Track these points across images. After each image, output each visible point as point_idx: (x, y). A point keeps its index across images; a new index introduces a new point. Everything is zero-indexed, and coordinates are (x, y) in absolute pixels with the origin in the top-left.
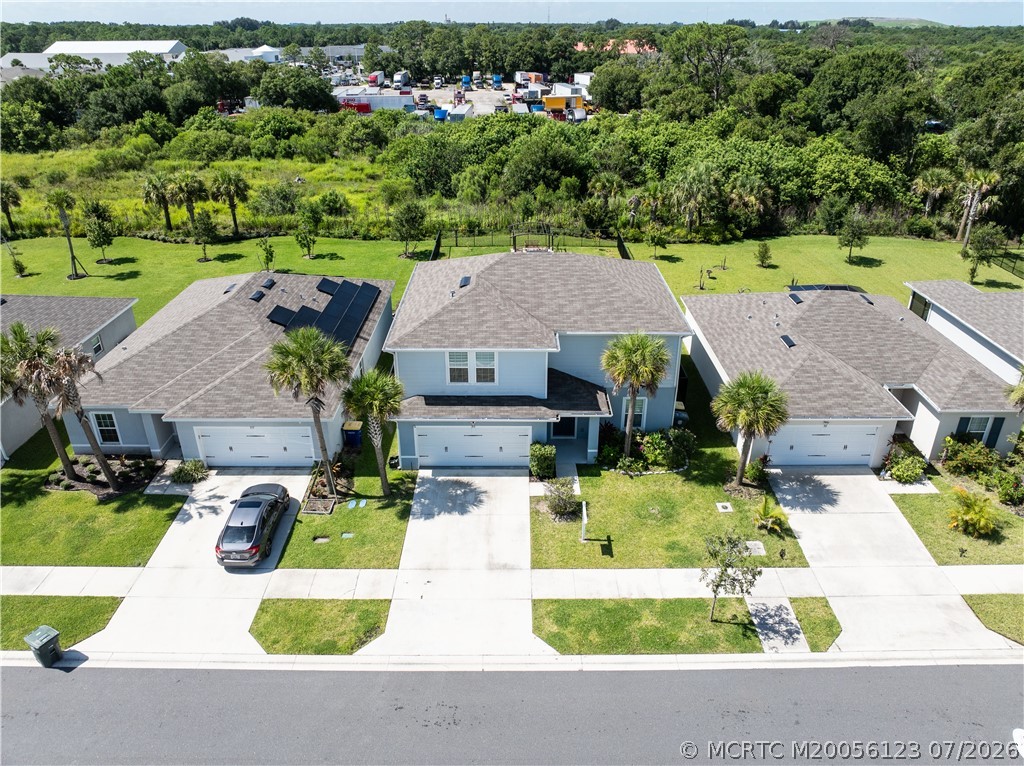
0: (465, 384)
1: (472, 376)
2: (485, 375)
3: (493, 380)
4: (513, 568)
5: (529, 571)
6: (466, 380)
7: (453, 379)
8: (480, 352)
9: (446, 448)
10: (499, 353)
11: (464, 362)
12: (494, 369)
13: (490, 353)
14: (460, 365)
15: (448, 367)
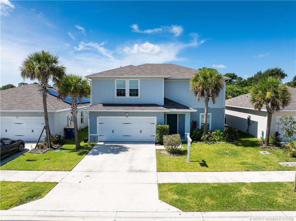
0: (124, 97)
1: (127, 93)
2: (134, 93)
3: (137, 95)
4: (145, 171)
5: (156, 172)
6: (124, 95)
7: (118, 95)
8: (131, 81)
9: (113, 131)
10: (140, 80)
11: (123, 86)
12: (138, 89)
13: (136, 81)
14: (122, 87)
15: (116, 88)
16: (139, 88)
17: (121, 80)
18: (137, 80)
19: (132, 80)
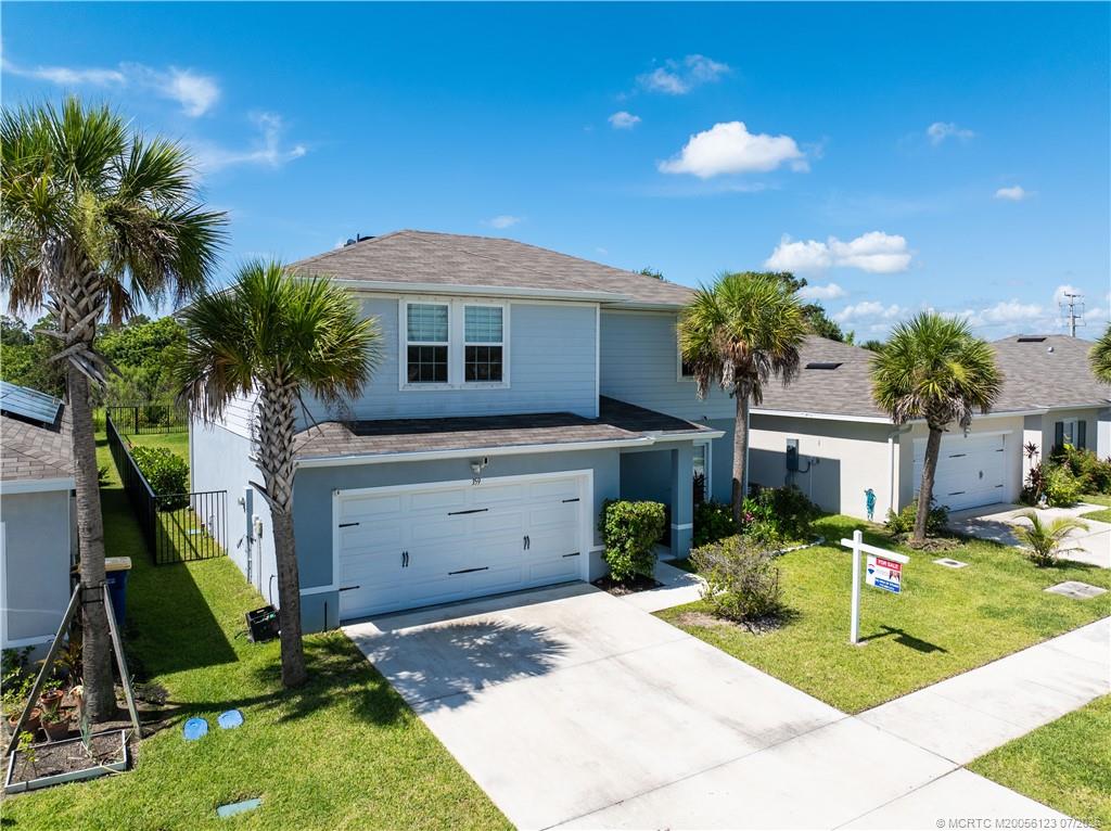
0: (440, 386)
1: (456, 364)
2: (485, 363)
3: (496, 375)
6: (442, 375)
7: (413, 375)
8: (474, 308)
9: (405, 556)
10: (512, 309)
11: (435, 334)
12: (500, 348)
13: (494, 309)
14: (431, 339)
15: (405, 343)
16: (506, 345)
17: (430, 302)
18: (496, 304)
19: (477, 305)
